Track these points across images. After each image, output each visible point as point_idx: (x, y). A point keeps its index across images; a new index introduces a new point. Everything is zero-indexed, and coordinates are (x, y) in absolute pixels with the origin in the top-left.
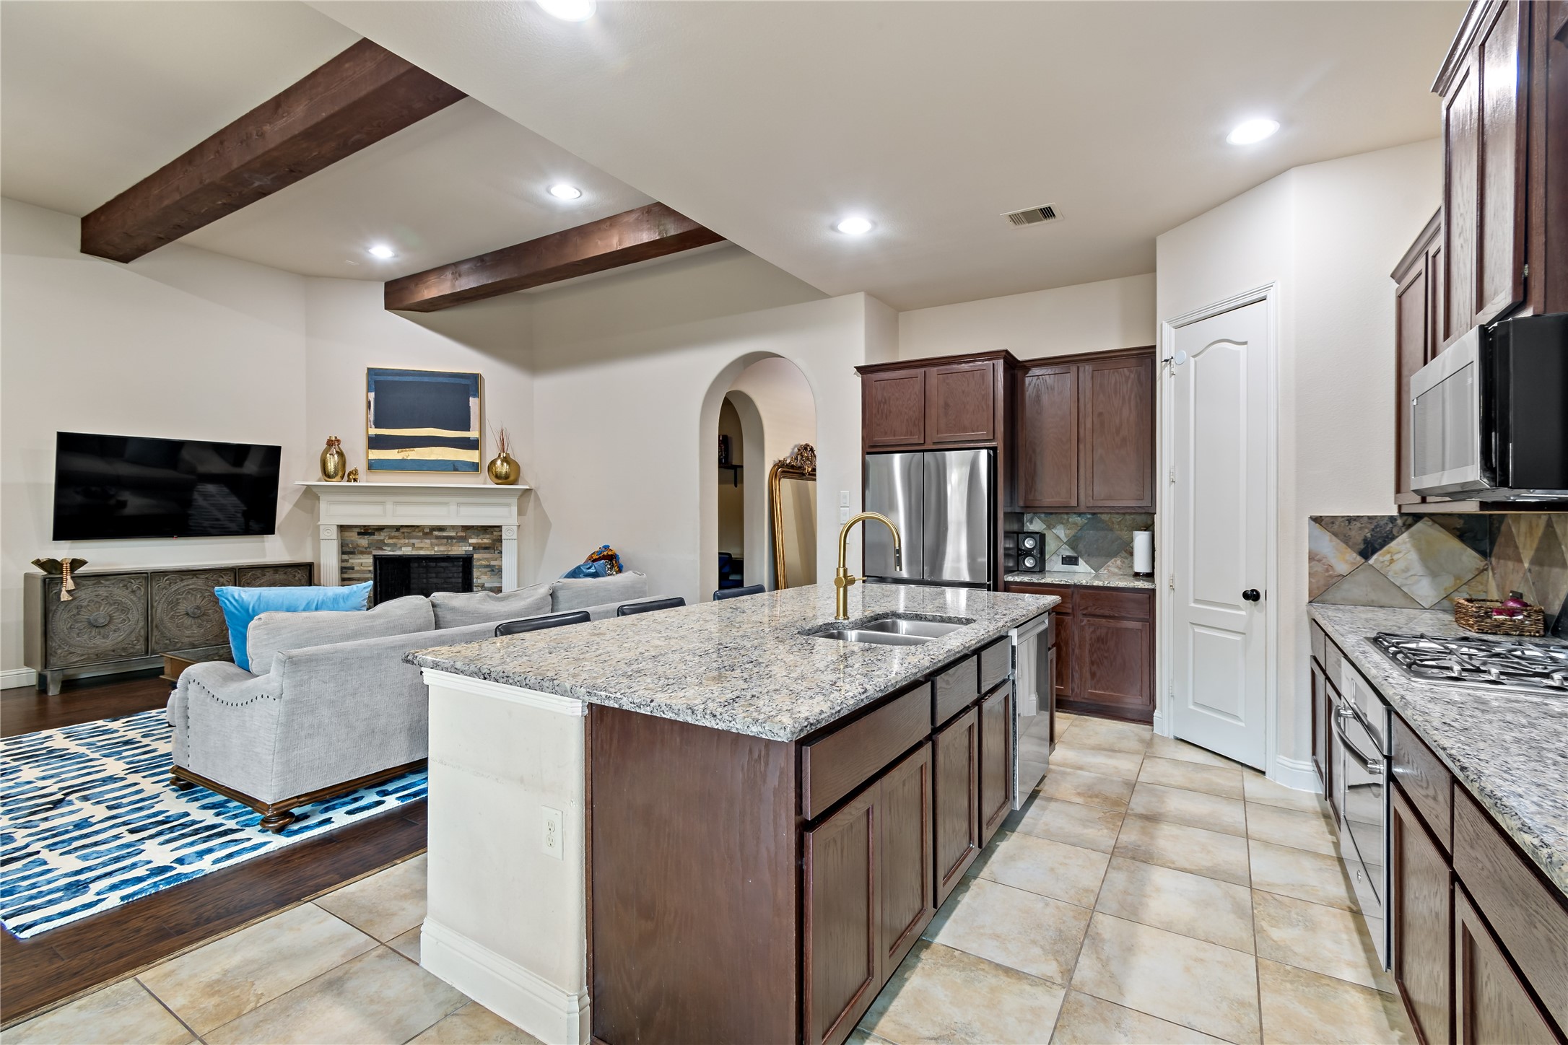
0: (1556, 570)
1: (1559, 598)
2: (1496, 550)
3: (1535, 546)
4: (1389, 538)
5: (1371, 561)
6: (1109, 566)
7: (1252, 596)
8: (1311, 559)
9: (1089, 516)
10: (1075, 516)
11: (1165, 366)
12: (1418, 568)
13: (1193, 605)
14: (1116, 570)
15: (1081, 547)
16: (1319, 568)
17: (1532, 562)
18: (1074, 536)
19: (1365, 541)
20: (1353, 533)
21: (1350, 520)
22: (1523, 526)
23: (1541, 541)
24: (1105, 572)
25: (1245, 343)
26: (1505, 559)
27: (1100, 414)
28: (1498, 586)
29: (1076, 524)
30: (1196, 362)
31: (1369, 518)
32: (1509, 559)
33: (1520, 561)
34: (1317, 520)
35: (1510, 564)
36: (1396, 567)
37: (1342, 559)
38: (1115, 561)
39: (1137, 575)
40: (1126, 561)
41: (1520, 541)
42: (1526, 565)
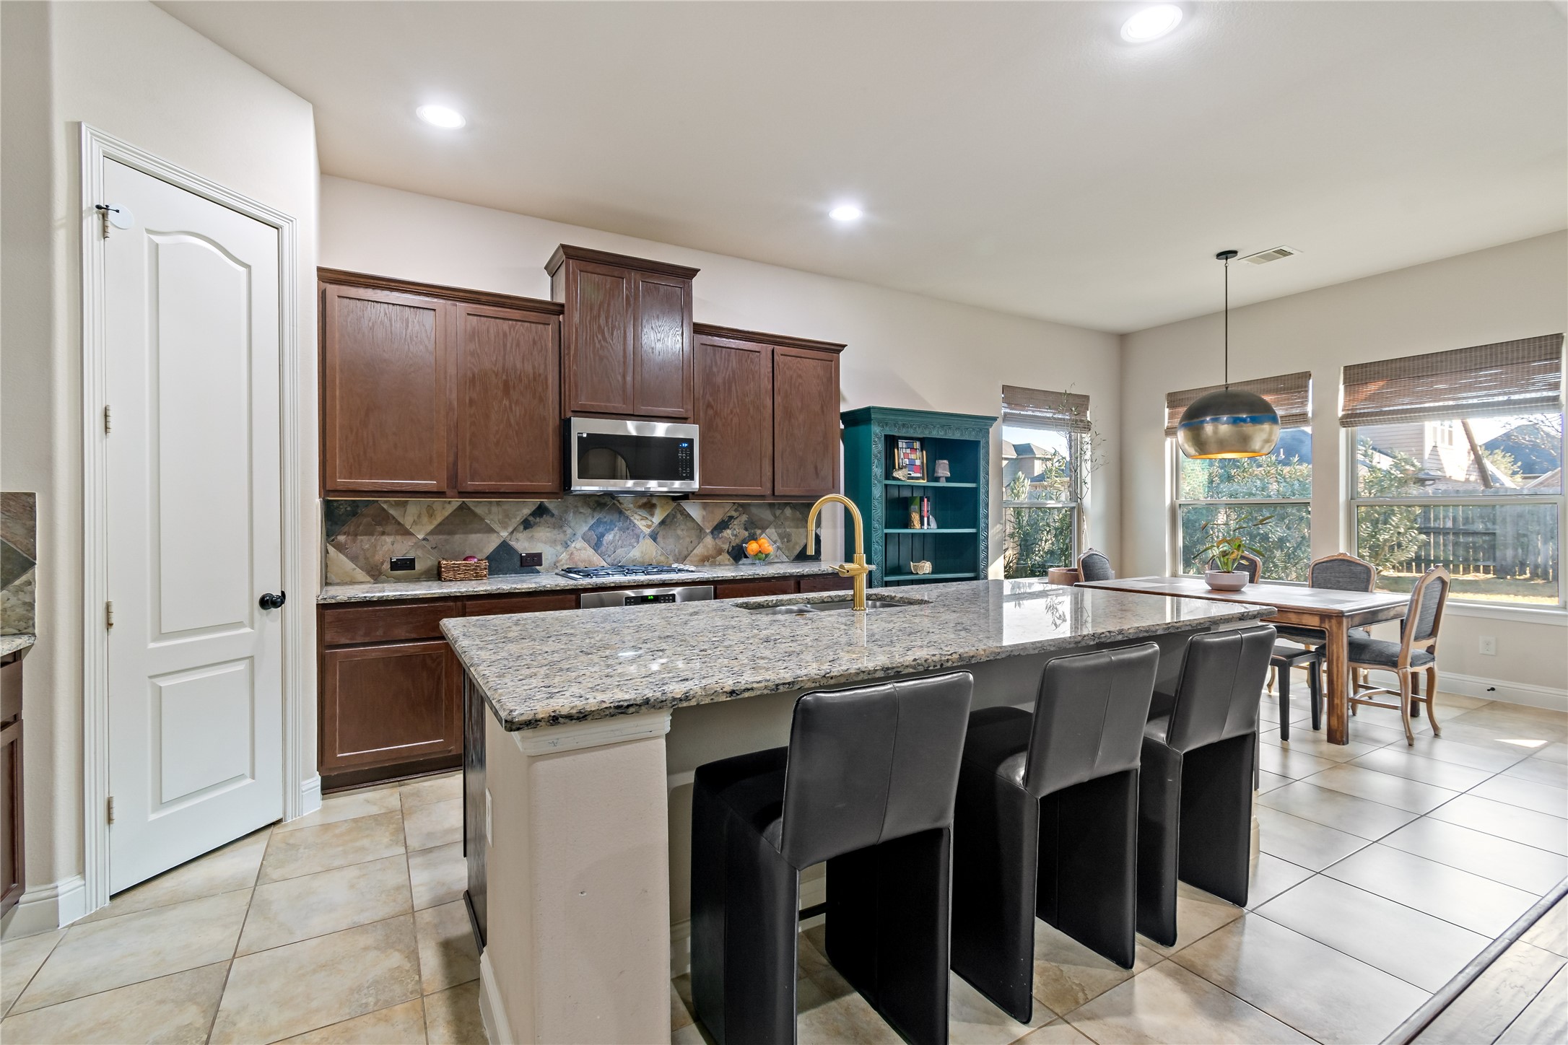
0: (474, 536)
3: (436, 522)
7: (267, 602)
13: (152, 645)
17: (431, 534)
22: (412, 510)
23: (446, 519)
32: (386, 534)
33: (408, 534)
35: (388, 539)
41: (407, 521)
42: (420, 537)
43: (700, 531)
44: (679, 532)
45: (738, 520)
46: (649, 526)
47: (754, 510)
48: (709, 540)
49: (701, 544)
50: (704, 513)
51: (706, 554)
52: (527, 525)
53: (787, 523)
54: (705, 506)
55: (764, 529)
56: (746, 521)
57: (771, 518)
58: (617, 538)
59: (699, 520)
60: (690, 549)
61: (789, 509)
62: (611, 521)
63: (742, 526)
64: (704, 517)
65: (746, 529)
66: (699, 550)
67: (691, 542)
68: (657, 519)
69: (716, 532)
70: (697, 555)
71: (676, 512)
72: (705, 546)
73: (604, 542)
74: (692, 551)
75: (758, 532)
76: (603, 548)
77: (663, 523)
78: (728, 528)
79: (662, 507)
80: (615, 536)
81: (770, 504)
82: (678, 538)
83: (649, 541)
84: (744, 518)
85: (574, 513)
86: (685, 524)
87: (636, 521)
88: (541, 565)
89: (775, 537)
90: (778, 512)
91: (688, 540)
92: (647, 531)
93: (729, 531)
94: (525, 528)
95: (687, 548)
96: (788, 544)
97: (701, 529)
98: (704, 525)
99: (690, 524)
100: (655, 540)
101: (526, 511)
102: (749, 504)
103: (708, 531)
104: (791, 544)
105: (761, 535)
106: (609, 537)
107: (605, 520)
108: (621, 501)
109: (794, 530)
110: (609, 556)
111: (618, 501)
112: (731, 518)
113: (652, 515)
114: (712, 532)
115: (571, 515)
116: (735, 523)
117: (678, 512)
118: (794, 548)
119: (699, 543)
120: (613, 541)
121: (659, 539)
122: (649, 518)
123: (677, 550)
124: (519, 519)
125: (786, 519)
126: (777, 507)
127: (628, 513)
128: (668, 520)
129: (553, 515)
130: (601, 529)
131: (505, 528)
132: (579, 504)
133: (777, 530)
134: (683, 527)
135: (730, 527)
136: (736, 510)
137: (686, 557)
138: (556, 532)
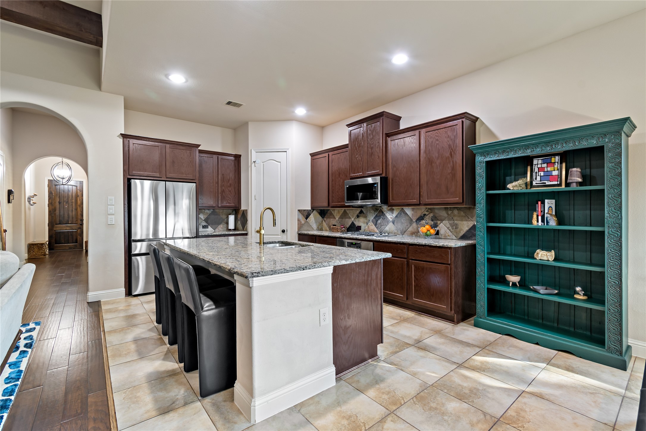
0: (347, 220)
1: (348, 224)
2: (326, 217)
3: (340, 215)
4: (310, 215)
5: (307, 220)
6: (219, 228)
7: (284, 231)
8: (298, 220)
9: (212, 210)
10: (207, 210)
11: (253, 163)
12: (314, 222)
14: (221, 229)
15: (209, 221)
16: (299, 223)
17: (339, 218)
18: (207, 218)
19: (307, 216)
20: (304, 214)
21: (304, 210)
22: (336, 212)
23: (342, 214)
24: (217, 230)
25: (280, 162)
26: (329, 218)
27: (223, 174)
28: (327, 224)
29: (207, 213)
30: (263, 164)
31: (307, 210)
32: (331, 218)
33: (335, 218)
34: (299, 210)
35: (332, 219)
36: (311, 221)
37: (303, 221)
38: (221, 226)
39: (230, 230)
40: (224, 226)
41: (335, 215)
42: (337, 219)
43: (411, 221)
44: (403, 221)
45: (428, 215)
46: (391, 218)
47: (436, 211)
48: (414, 225)
49: (411, 226)
50: (413, 213)
51: (413, 231)
52: (358, 216)
53: (455, 218)
54: (413, 209)
55: (442, 221)
56: (432, 217)
57: (446, 215)
58: (381, 222)
59: (411, 216)
60: (407, 228)
61: (456, 210)
62: (380, 215)
63: (430, 219)
64: (412, 214)
65: (432, 220)
66: (410, 229)
67: (407, 225)
68: (394, 215)
69: (418, 221)
70: (409, 231)
71: (401, 212)
72: (413, 228)
73: (378, 223)
74: (407, 229)
75: (439, 222)
76: (377, 226)
77: (396, 216)
78: (424, 220)
79: (396, 210)
80: (381, 221)
81: (445, 208)
82: (402, 223)
83: (391, 224)
84: (431, 215)
85: (369, 212)
86: (405, 217)
87: (387, 216)
88: (361, 230)
89: (448, 225)
90: (450, 212)
91: (406, 224)
92: (391, 220)
93: (424, 221)
94: (357, 218)
95: (405, 228)
96: (456, 230)
97: (411, 220)
98: (412, 218)
99: (407, 217)
100: (394, 223)
101: (358, 212)
102: (434, 208)
103: (414, 221)
104: (458, 230)
105: (440, 224)
106: (379, 221)
107: (378, 215)
108: (383, 208)
109: (460, 222)
110: (379, 229)
111: (382, 208)
112: (425, 215)
113: (393, 213)
114: (416, 221)
115: (369, 213)
116: (426, 217)
117: (402, 212)
118: (460, 232)
119: (410, 226)
120: (380, 223)
121: (395, 223)
122: (392, 214)
123: (401, 228)
124: (356, 215)
125: (454, 216)
126: (449, 209)
127: (385, 213)
128: (398, 216)
129: (364, 213)
130: (377, 219)
131: (353, 217)
132: (371, 209)
133: (449, 221)
134: (404, 218)
135: (424, 219)
136: (427, 211)
137: (405, 232)
138: (365, 219)
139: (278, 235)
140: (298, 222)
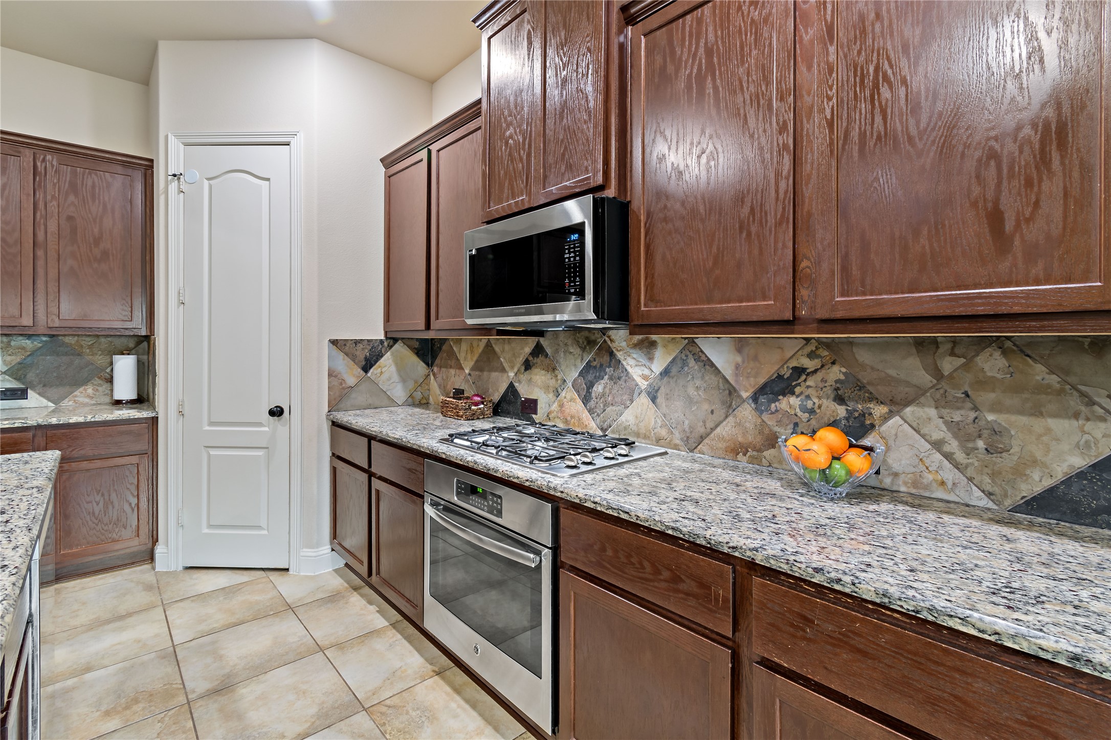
0: (494, 375)
1: (498, 391)
2: (437, 361)
3: (475, 359)
4: (380, 356)
5: (369, 374)
6: (76, 396)
7: (276, 412)
8: (330, 375)
9: (44, 339)
10: (21, 338)
11: (172, 181)
12: (396, 377)
13: (207, 428)
14: (87, 400)
15: (31, 376)
16: (336, 382)
17: (472, 369)
18: (20, 363)
19: (366, 359)
20: (358, 353)
21: (357, 342)
22: (464, 346)
23: (480, 356)
24: (71, 403)
25: (268, 180)
26: (446, 367)
27: (70, 218)
28: (440, 386)
29: (23, 348)
30: (210, 187)
31: (369, 341)
32: (451, 367)
33: (461, 368)
34: (334, 342)
35: (452, 371)
36: (385, 377)
37: (351, 374)
38: (85, 390)
39: (118, 403)
40: (100, 389)
41: (461, 357)
42: (467, 371)
43: (730, 394)
44: (691, 391)
45: (819, 375)
46: (645, 378)
47: (864, 356)
48: (747, 412)
49: (730, 419)
50: (739, 359)
51: (740, 439)
52: (527, 366)
53: (986, 397)
54: (740, 347)
55: (897, 404)
56: (836, 382)
57: (925, 378)
58: (607, 391)
59: (728, 373)
60: (710, 425)
61: (997, 354)
62: (601, 365)
63: (829, 391)
64: (737, 367)
65: (840, 399)
66: (727, 429)
67: (712, 412)
68: (658, 366)
69: (762, 399)
70: (721, 439)
71: (687, 356)
72: (738, 424)
73: (593, 395)
74: (712, 430)
75: (879, 410)
76: (592, 404)
77: (666, 372)
78: (793, 393)
79: (665, 346)
80: (605, 387)
81: (919, 344)
82: (690, 401)
83: (643, 401)
84: (836, 373)
85: (565, 352)
86: (703, 378)
87: (628, 368)
88: (536, 413)
89: (939, 431)
90: (948, 365)
91: (706, 407)
92: (643, 384)
93: (793, 400)
94: (526, 369)
95: (704, 422)
97: (732, 391)
98: (737, 381)
99: (712, 379)
100: (654, 399)
101: (528, 350)
102: (851, 343)
103: (745, 395)
104: (1006, 462)
105: (885, 419)
106: (598, 388)
107: (594, 364)
108: (613, 337)
109: (1020, 419)
110: (598, 415)
111: (609, 337)
112: (799, 371)
113: (651, 359)
114: (755, 398)
115: (562, 355)
116: (808, 383)
117: (690, 356)
118: (1020, 473)
119: (727, 417)
120: (603, 395)
121: (660, 399)
122: (648, 364)
123: (687, 422)
124: (521, 359)
125: (984, 383)
126: (945, 348)
127: (620, 355)
128: (674, 370)
129: (547, 355)
130: (590, 377)
131: (512, 368)
132: (570, 342)
133: (945, 412)
134: (698, 383)
135: (798, 390)
136: (812, 355)
137: (702, 438)
138: (549, 376)
139: (260, 424)
140: (329, 382)
